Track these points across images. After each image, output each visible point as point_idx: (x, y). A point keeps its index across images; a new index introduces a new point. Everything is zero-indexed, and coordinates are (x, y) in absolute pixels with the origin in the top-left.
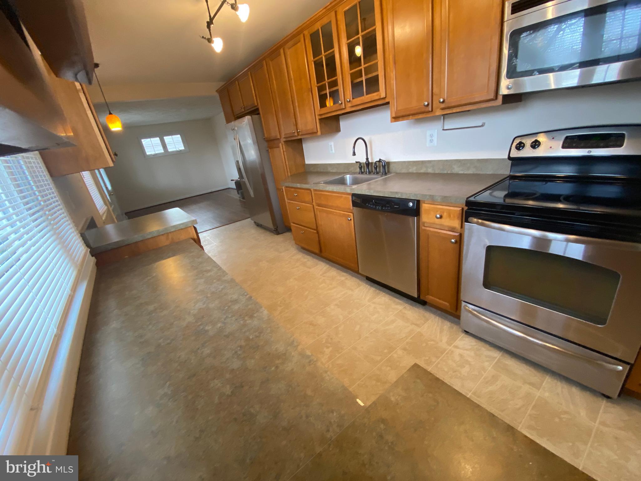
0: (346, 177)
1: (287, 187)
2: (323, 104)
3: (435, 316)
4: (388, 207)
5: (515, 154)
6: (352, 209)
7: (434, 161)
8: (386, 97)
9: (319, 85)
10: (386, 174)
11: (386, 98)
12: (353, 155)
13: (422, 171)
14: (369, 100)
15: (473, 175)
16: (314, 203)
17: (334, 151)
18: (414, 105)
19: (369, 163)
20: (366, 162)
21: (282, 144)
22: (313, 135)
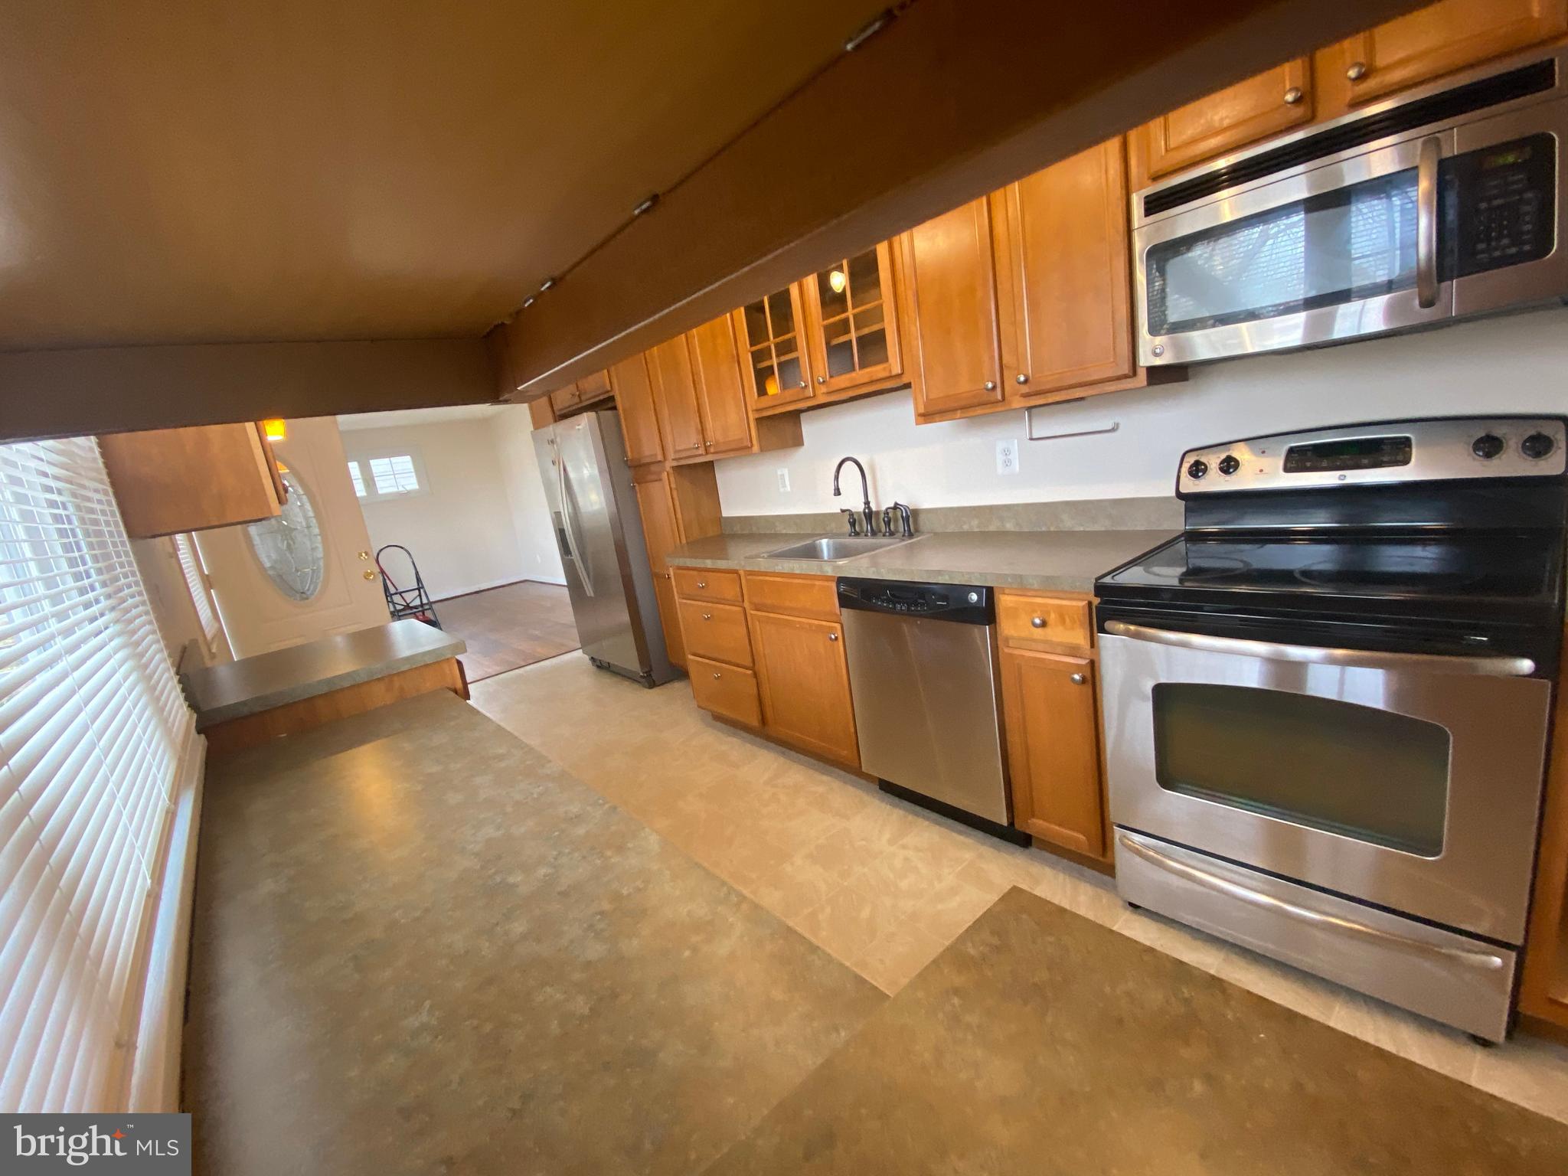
0: (821, 544)
1: (679, 568)
2: (762, 391)
3: (1055, 872)
4: (922, 605)
5: (1190, 486)
6: (838, 612)
7: (1018, 505)
8: (902, 374)
9: (754, 348)
10: (911, 535)
11: (903, 376)
12: (835, 495)
13: (992, 528)
14: (866, 380)
15: (1107, 533)
16: (746, 604)
17: (789, 489)
18: (964, 386)
19: (871, 512)
20: (865, 509)
21: (668, 474)
22: (740, 451)
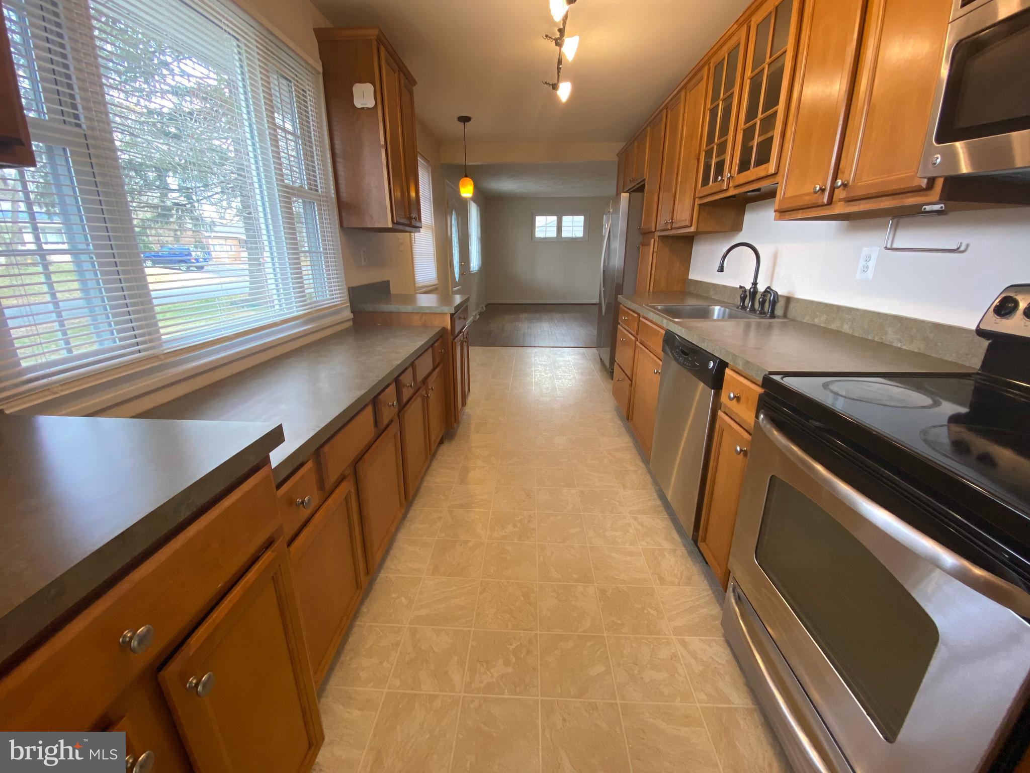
0: (714, 310)
2: (705, 181)
4: (690, 362)
5: (993, 323)
8: (776, 174)
9: (707, 148)
11: (778, 175)
12: (718, 271)
13: (834, 326)
16: (637, 336)
18: (808, 189)
19: (755, 291)
20: (751, 289)
21: (654, 241)
